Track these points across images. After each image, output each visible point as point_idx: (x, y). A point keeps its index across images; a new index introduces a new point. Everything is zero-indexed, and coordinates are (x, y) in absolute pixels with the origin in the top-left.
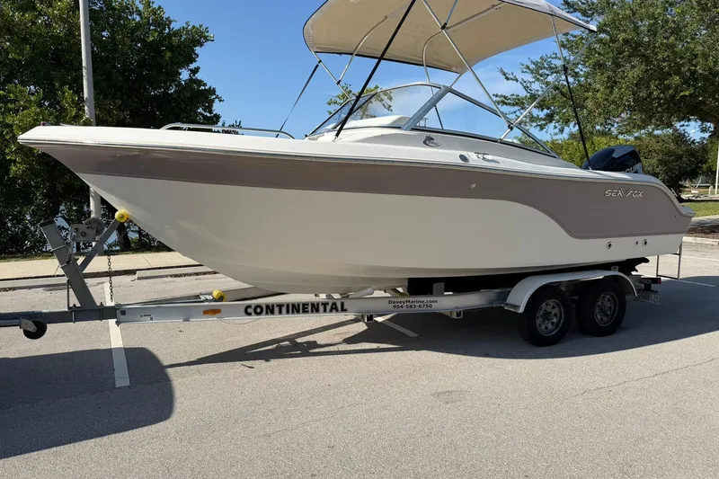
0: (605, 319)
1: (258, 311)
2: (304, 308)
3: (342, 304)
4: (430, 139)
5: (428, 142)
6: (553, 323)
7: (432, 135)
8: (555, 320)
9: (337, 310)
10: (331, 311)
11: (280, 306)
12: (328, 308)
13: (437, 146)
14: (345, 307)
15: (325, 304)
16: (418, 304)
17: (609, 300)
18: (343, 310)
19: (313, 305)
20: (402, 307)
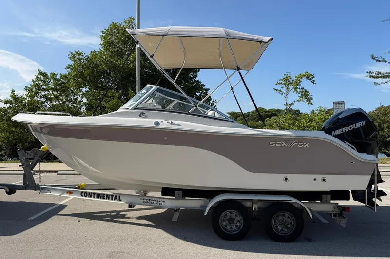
0: (286, 230)
1: (86, 195)
2: (103, 197)
3: (120, 197)
4: (143, 114)
5: (142, 115)
6: (237, 226)
7: (144, 111)
8: (238, 224)
9: (117, 200)
10: (114, 200)
11: (94, 194)
12: (113, 198)
13: (147, 117)
14: (121, 199)
15: (112, 196)
16: (155, 202)
17: (289, 217)
18: (120, 200)
19: (107, 195)
20: (147, 202)
